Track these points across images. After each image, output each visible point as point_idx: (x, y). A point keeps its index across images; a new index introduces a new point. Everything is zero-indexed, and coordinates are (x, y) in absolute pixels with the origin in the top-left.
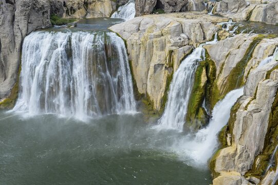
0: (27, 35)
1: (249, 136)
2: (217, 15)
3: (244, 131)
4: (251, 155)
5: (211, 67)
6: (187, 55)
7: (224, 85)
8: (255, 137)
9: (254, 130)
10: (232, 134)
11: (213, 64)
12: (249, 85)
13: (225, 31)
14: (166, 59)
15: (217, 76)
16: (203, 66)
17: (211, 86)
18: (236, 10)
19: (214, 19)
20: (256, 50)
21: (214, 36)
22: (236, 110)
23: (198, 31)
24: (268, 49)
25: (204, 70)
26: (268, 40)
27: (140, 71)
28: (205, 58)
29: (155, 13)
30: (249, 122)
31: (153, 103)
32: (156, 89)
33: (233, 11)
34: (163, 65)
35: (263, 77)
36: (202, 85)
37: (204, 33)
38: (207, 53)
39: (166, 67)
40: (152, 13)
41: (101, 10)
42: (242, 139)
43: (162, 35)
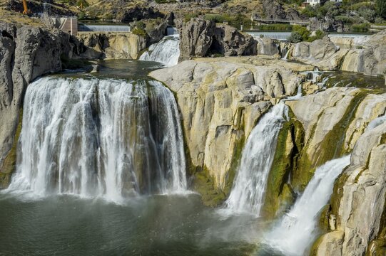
0: (31, 82)
1: (361, 216)
2: (294, 61)
3: (353, 209)
4: (363, 240)
5: (298, 130)
6: (264, 113)
7: (316, 154)
8: (369, 217)
9: (367, 208)
10: (337, 215)
11: (301, 126)
12: (358, 152)
13: (311, 84)
14: (233, 119)
15: (306, 141)
16: (288, 129)
17: (299, 155)
18: (322, 55)
19: (293, 66)
20: (360, 109)
21: (297, 89)
22: (343, 184)
23: (275, 82)
24: (377, 107)
25: (289, 134)
26: (375, 96)
27: (195, 134)
28: (288, 117)
29: (210, 57)
30: (360, 198)
31: (213, 179)
32: (218, 159)
33: (317, 57)
34: (228, 126)
35: (377, 142)
36: (287, 153)
37: (283, 85)
38: (290, 111)
39: (233, 130)
40: (205, 56)
41: (124, 50)
42: (351, 221)
43: (226, 86)
